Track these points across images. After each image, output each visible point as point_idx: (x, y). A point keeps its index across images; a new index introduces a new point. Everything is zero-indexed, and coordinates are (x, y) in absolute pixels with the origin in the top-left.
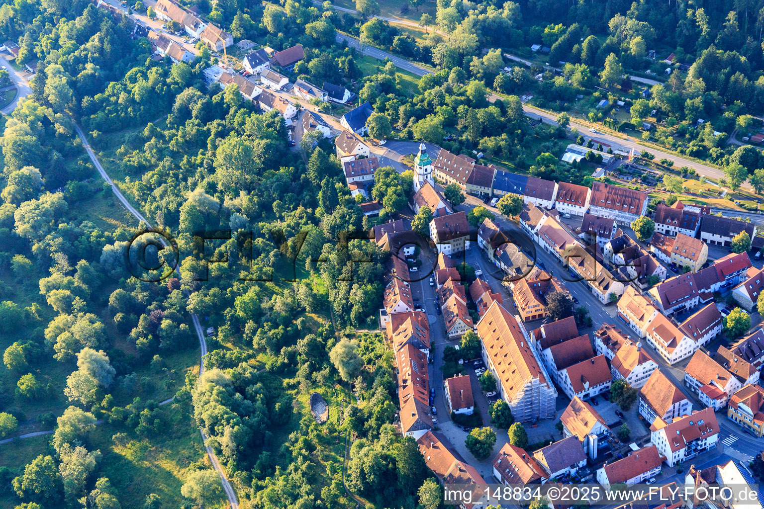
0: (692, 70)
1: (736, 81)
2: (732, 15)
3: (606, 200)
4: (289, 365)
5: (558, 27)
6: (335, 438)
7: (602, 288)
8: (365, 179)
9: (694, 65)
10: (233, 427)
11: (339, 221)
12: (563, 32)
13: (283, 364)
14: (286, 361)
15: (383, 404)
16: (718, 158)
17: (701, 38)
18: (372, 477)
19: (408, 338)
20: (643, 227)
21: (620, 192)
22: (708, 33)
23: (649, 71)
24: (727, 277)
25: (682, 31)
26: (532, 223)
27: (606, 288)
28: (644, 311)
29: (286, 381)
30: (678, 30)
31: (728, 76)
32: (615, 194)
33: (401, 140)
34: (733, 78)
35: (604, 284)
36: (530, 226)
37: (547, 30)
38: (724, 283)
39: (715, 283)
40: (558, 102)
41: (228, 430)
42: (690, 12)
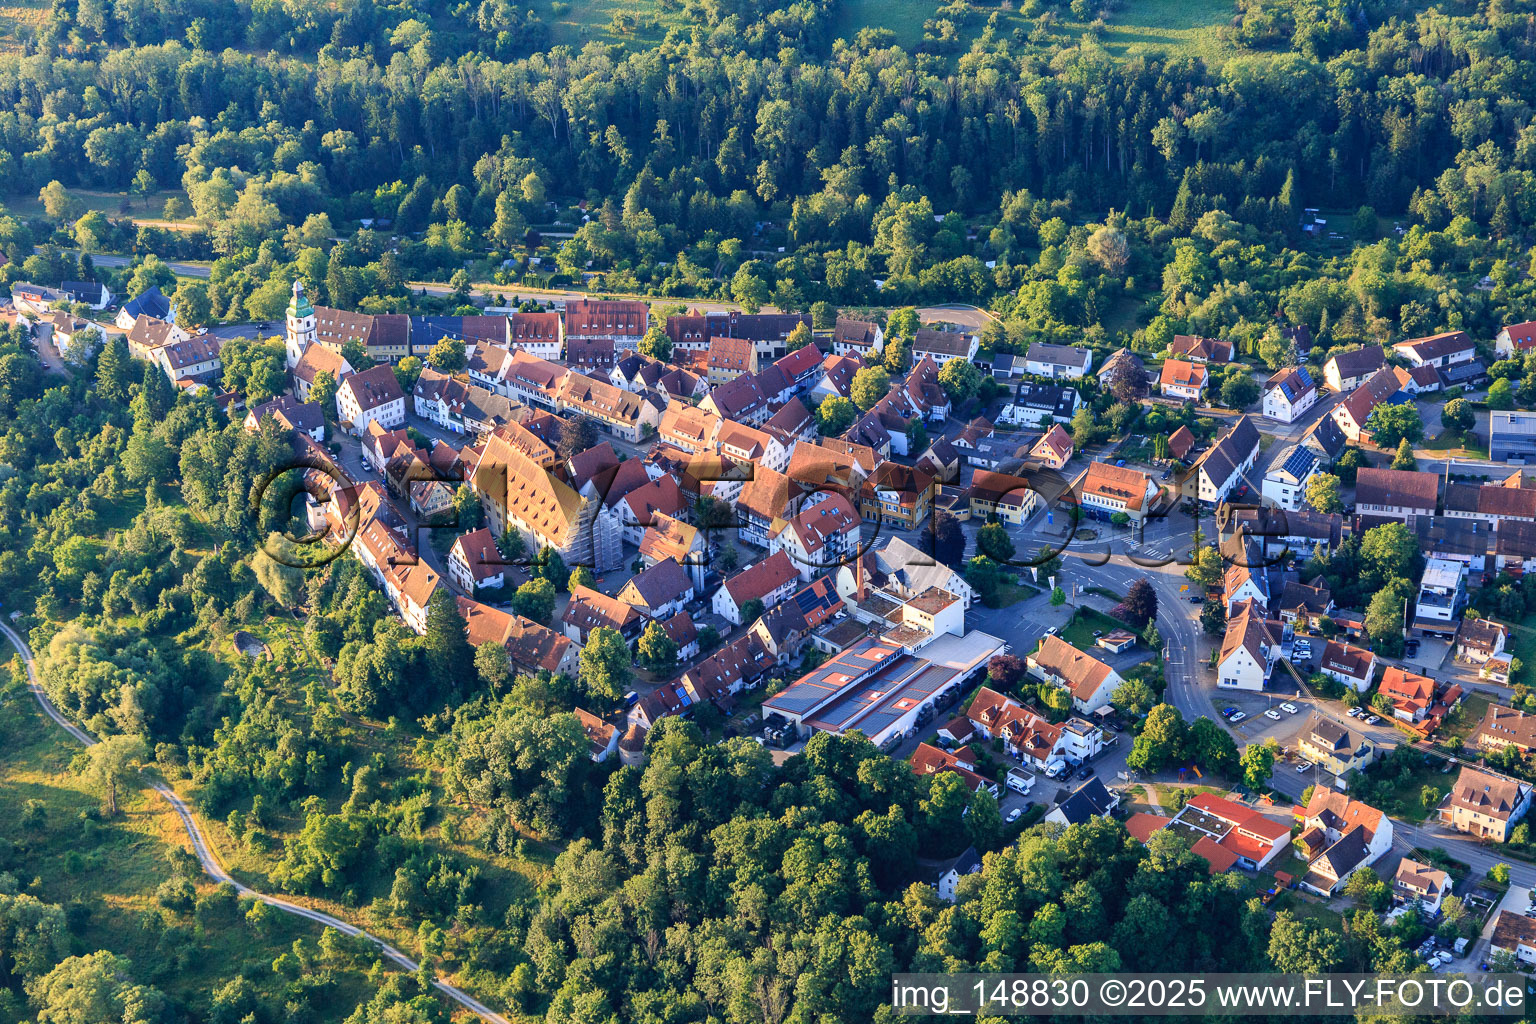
0: (628, 202)
1: (699, 204)
2: (662, 125)
3: (590, 323)
4: (177, 615)
5: (396, 186)
6: (298, 672)
7: (628, 418)
8: (202, 371)
9: (631, 192)
10: (135, 685)
11: (186, 420)
12: (405, 192)
13: (168, 616)
14: (172, 609)
15: (366, 597)
16: (712, 289)
17: (621, 170)
18: (390, 675)
19: (374, 510)
20: (657, 344)
21: (609, 308)
22: (631, 161)
23: (557, 223)
24: (798, 379)
25: (587, 167)
26: (491, 368)
27: (635, 415)
28: (702, 425)
29: (179, 638)
30: (582, 167)
31: (685, 201)
32: (602, 312)
33: (232, 323)
34: (693, 200)
35: (631, 411)
36: (490, 374)
37: (379, 193)
38: (794, 388)
39: (782, 389)
40: (440, 270)
41: (126, 691)
42: (594, 137)
